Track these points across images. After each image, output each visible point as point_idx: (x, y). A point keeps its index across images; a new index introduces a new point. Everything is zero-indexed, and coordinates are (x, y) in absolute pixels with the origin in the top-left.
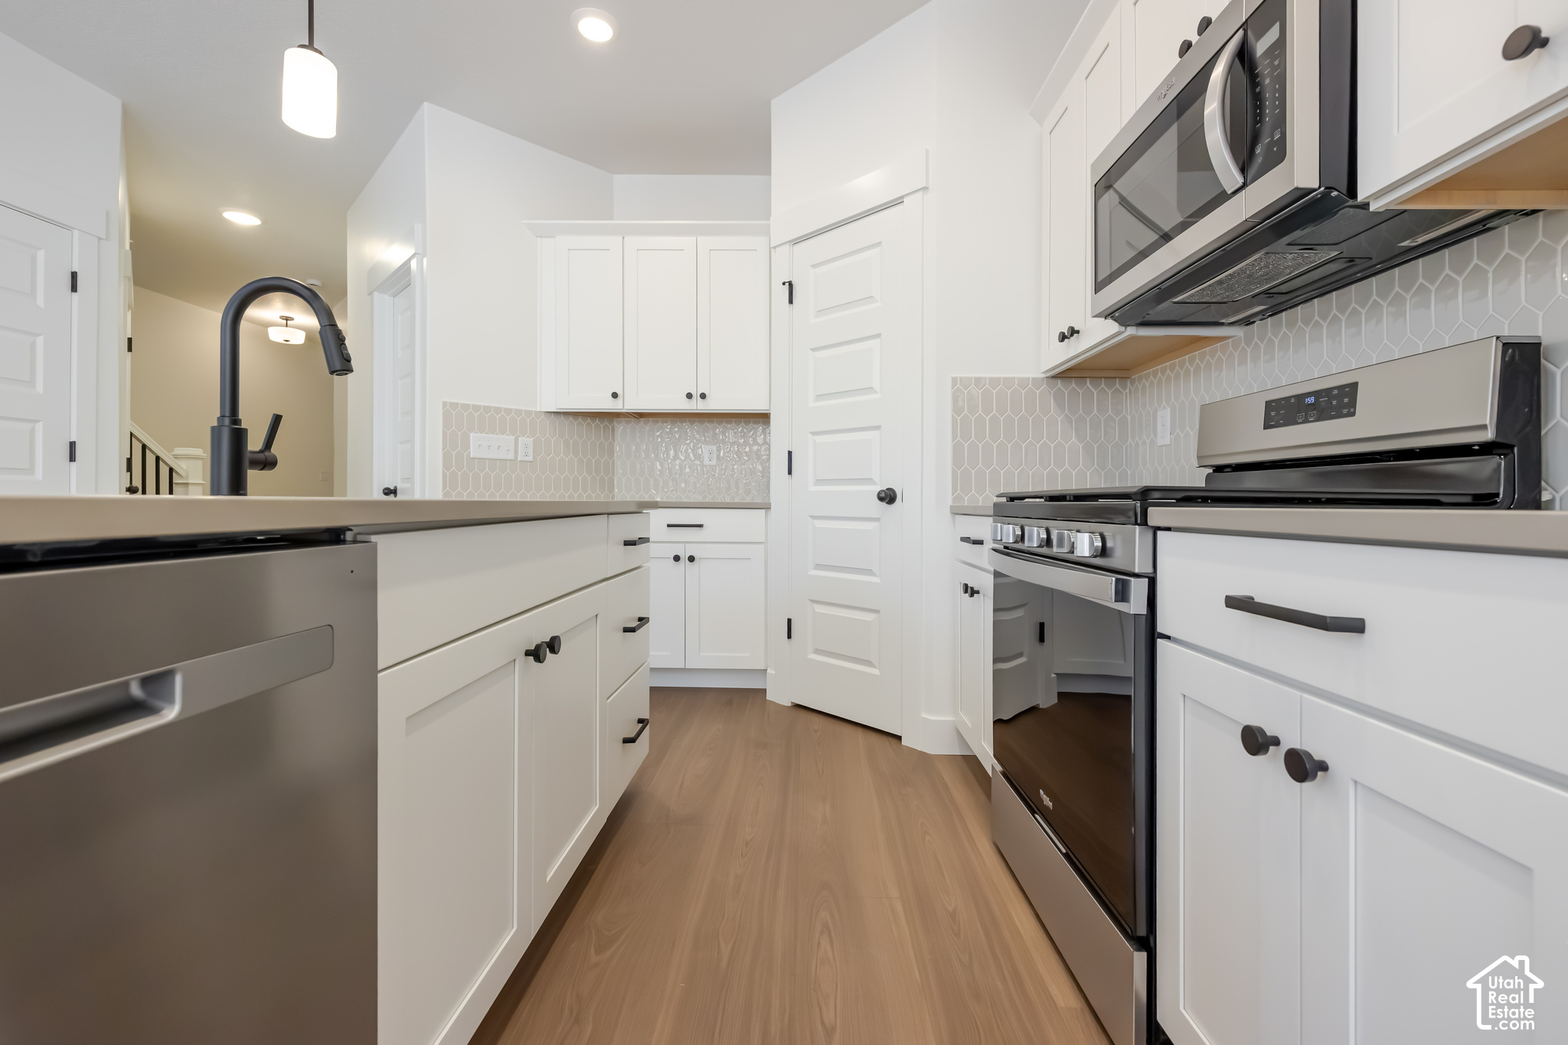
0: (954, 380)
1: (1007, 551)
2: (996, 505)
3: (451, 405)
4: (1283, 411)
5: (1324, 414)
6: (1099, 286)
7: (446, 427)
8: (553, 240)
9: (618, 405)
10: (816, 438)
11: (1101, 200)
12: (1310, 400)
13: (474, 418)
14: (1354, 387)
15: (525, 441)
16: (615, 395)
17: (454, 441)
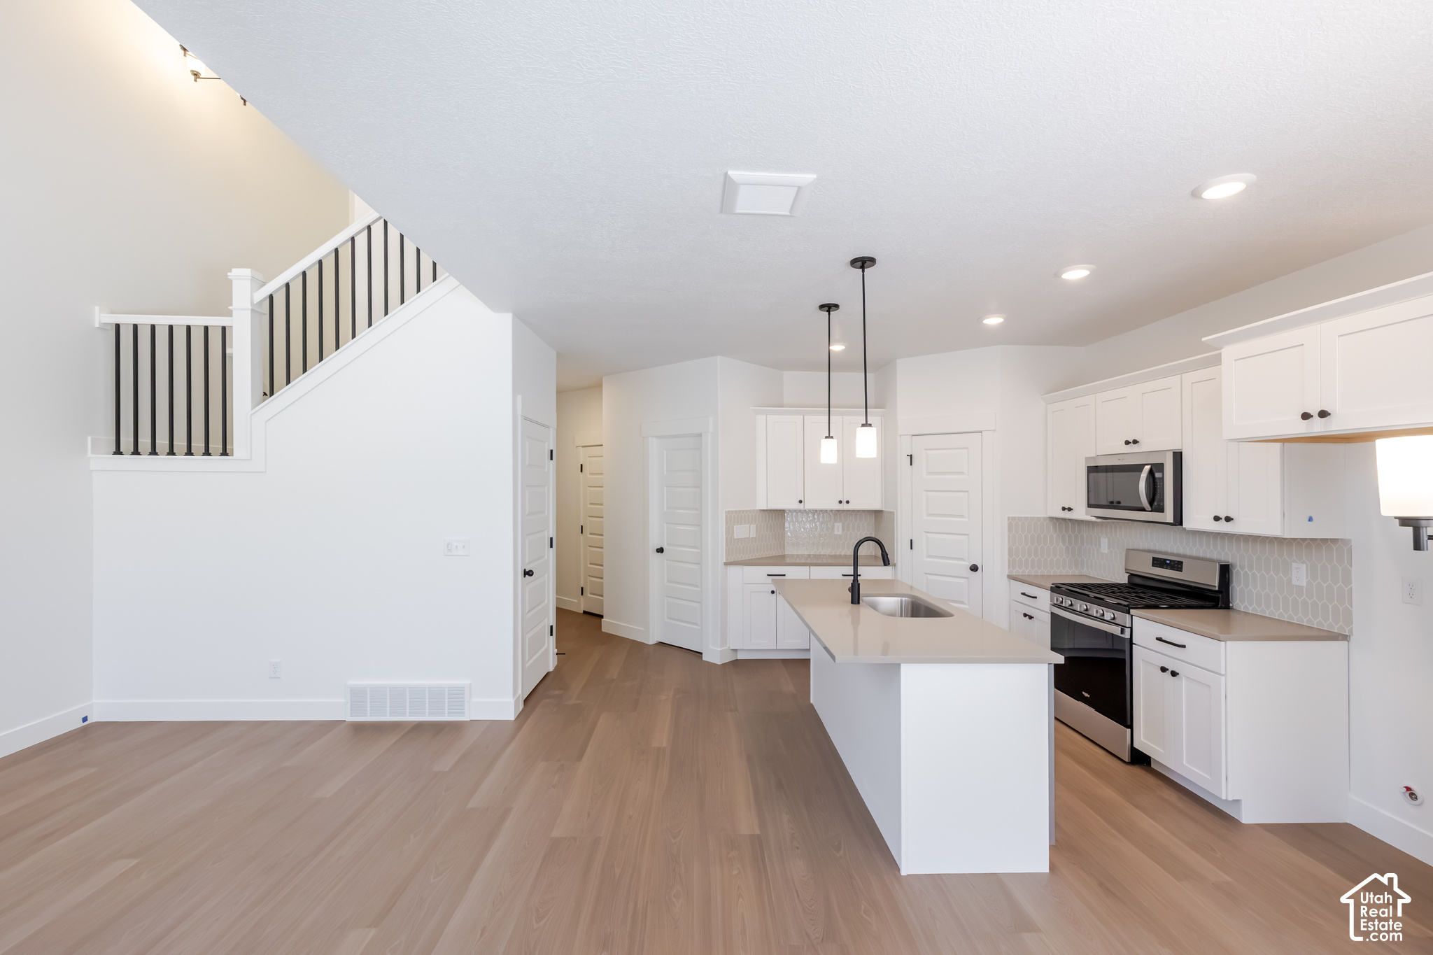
0: (1009, 518)
1: (1055, 605)
2: (1051, 587)
3: (728, 512)
4: (1158, 562)
5: (1173, 568)
6: (1090, 506)
7: (726, 524)
8: (765, 416)
9: (801, 506)
10: (928, 534)
11: (1091, 475)
12: (1168, 562)
13: (734, 518)
14: (1182, 562)
15: (753, 527)
16: (801, 502)
17: (729, 531)
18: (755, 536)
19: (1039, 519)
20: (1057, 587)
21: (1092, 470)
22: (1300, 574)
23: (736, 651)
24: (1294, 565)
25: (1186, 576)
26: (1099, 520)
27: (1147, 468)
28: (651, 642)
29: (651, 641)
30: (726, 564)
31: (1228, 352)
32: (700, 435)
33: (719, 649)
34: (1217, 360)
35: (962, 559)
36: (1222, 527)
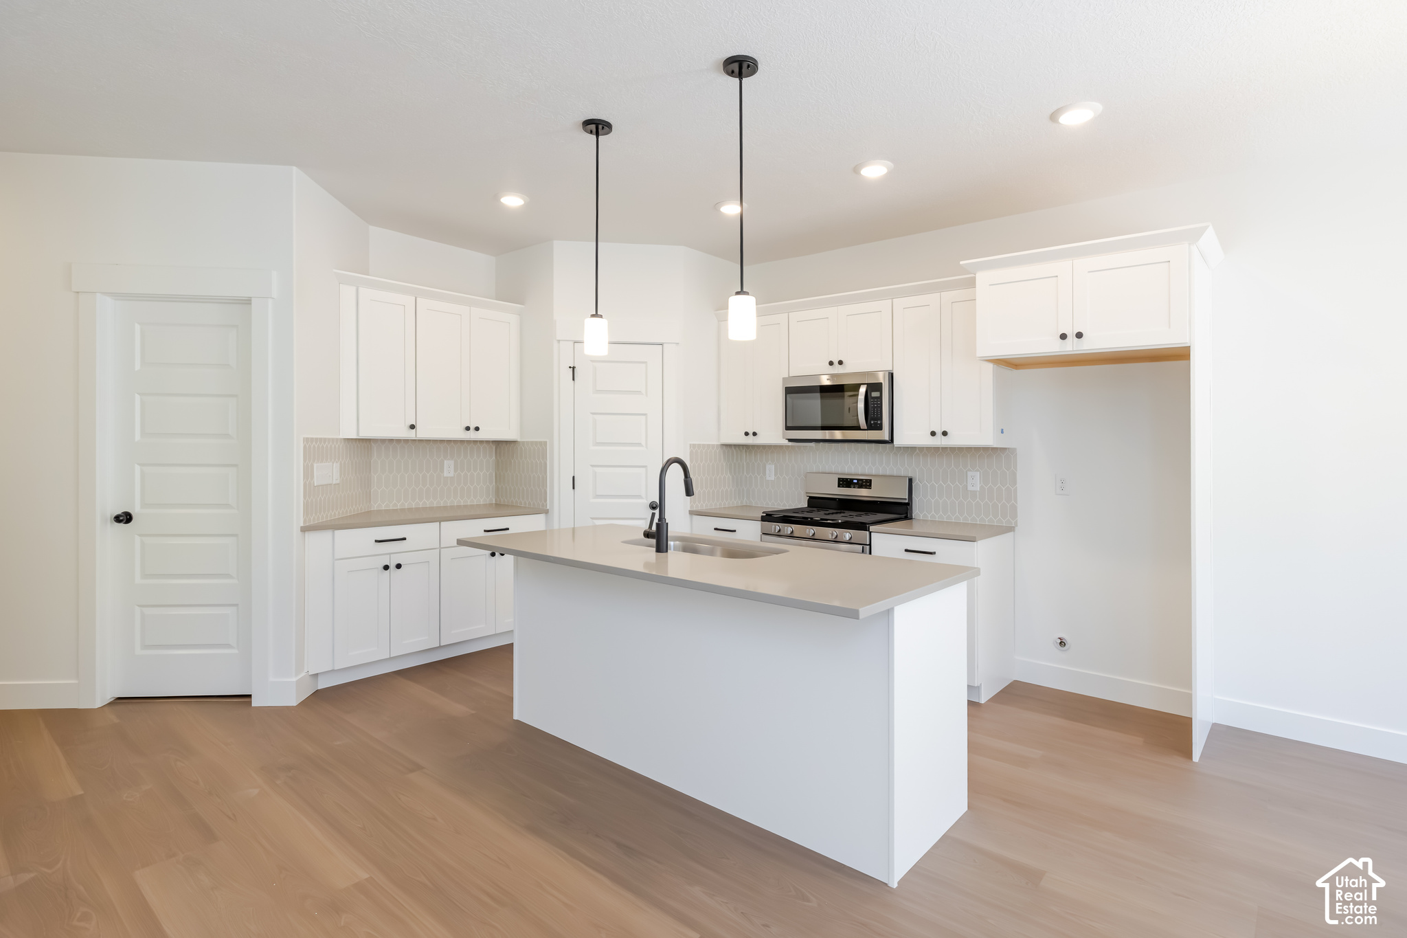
0: (690, 445)
1: (769, 535)
2: (762, 516)
3: (306, 440)
4: (845, 482)
5: (861, 487)
6: (788, 428)
7: (305, 460)
8: (354, 289)
9: (411, 435)
10: (595, 468)
11: (788, 395)
12: (855, 481)
13: (316, 450)
14: (871, 480)
15: (336, 466)
16: (412, 427)
17: (308, 472)
18: (338, 482)
19: (713, 445)
20: (767, 515)
21: (789, 391)
22: (975, 481)
23: (316, 675)
24: (970, 474)
25: (873, 493)
26: (790, 444)
27: (863, 390)
28: (98, 704)
29: (99, 698)
30: (304, 529)
31: (982, 278)
32: (247, 302)
33: (294, 679)
34: (971, 283)
35: (639, 497)
36: (939, 441)
